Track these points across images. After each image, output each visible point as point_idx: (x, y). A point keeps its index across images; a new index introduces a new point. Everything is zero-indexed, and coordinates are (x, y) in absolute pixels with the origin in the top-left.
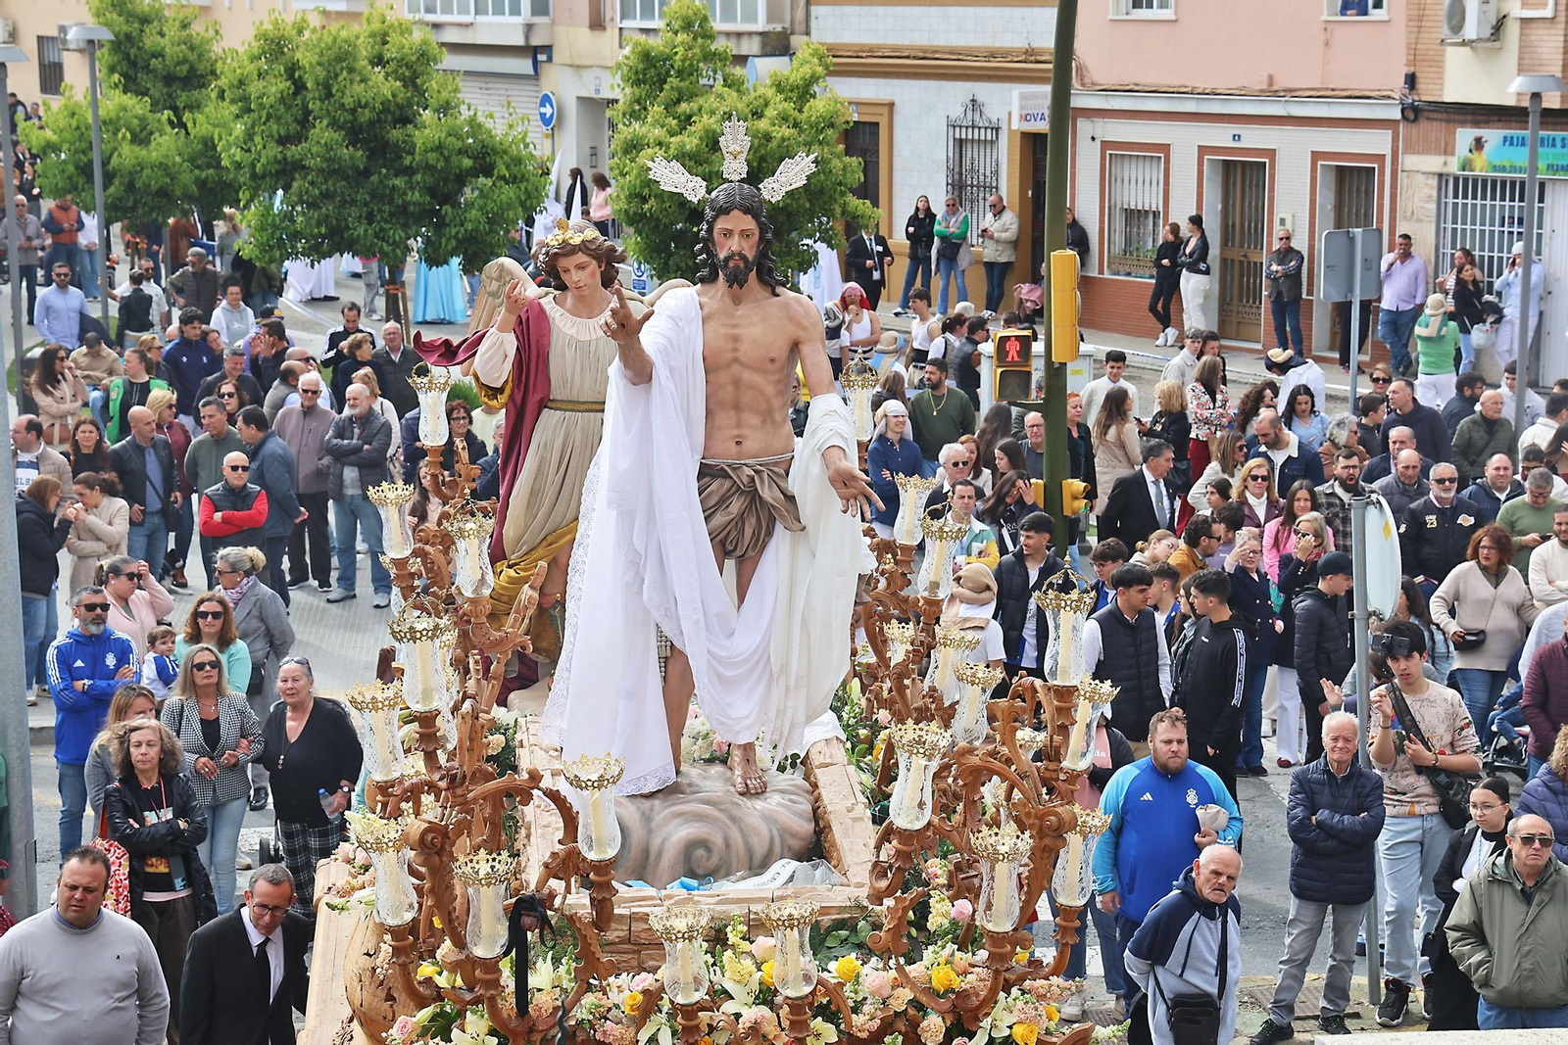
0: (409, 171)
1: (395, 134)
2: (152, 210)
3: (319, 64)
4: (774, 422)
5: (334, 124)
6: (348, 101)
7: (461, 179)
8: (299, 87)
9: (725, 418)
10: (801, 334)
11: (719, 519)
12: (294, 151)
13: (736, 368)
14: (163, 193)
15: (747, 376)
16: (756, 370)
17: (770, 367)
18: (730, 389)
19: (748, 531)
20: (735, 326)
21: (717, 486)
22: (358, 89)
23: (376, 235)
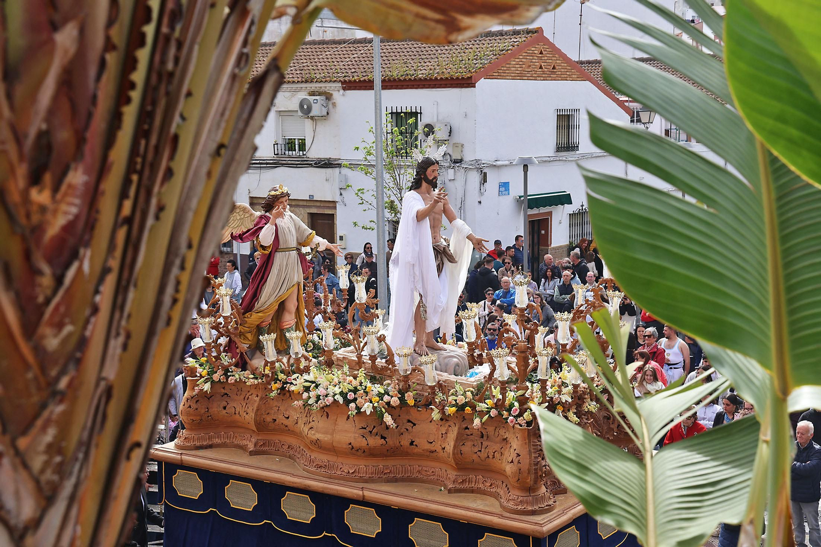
15: (437, 216)
16: (439, 214)
18: (432, 221)
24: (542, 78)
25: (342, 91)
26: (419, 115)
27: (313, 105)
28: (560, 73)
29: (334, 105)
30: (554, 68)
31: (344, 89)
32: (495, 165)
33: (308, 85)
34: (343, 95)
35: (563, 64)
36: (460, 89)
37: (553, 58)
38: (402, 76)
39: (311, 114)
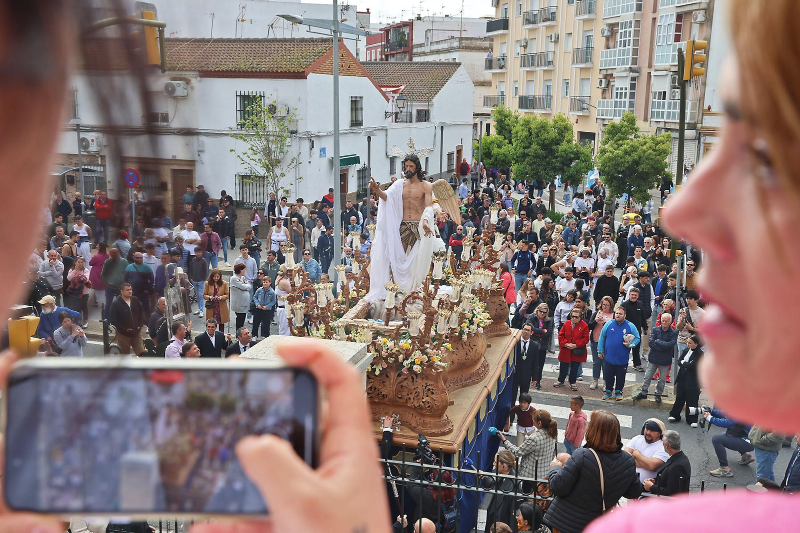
0: (557, 157)
1: (554, 147)
2: (501, 165)
3: (536, 128)
4: (419, 213)
5: (538, 144)
6: (542, 138)
7: (571, 160)
8: (531, 134)
9: (407, 211)
10: (425, 192)
11: (403, 235)
12: (527, 151)
13: (410, 199)
14: (503, 161)
15: (412, 201)
16: (414, 200)
17: (417, 199)
18: (408, 204)
19: (411, 239)
20: (410, 189)
21: (404, 227)
22: (546, 135)
23: (546, 174)
24: (343, 74)
25: (199, 79)
26: (262, 98)
27: (177, 88)
28: (352, 71)
29: (192, 88)
30: (349, 67)
31: (201, 76)
32: (319, 136)
33: (171, 73)
34: (200, 81)
35: (354, 65)
36: (295, 80)
37: (349, 60)
38: (249, 68)
39: (175, 95)
